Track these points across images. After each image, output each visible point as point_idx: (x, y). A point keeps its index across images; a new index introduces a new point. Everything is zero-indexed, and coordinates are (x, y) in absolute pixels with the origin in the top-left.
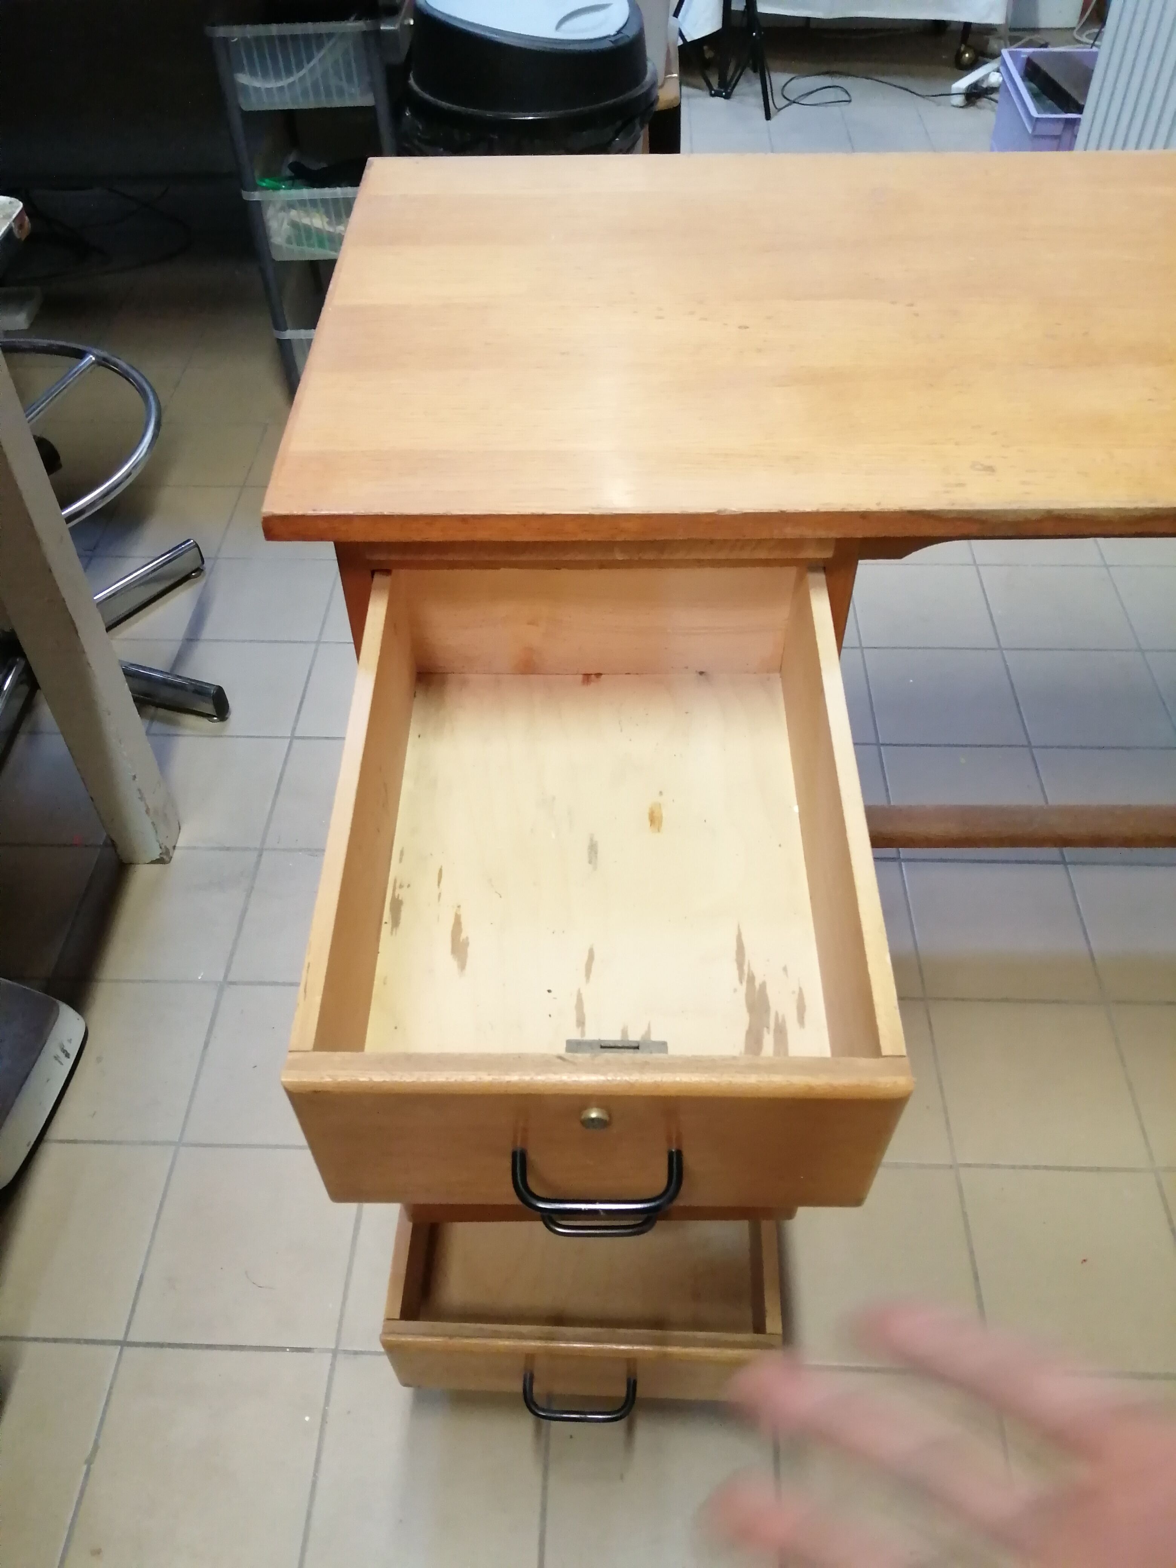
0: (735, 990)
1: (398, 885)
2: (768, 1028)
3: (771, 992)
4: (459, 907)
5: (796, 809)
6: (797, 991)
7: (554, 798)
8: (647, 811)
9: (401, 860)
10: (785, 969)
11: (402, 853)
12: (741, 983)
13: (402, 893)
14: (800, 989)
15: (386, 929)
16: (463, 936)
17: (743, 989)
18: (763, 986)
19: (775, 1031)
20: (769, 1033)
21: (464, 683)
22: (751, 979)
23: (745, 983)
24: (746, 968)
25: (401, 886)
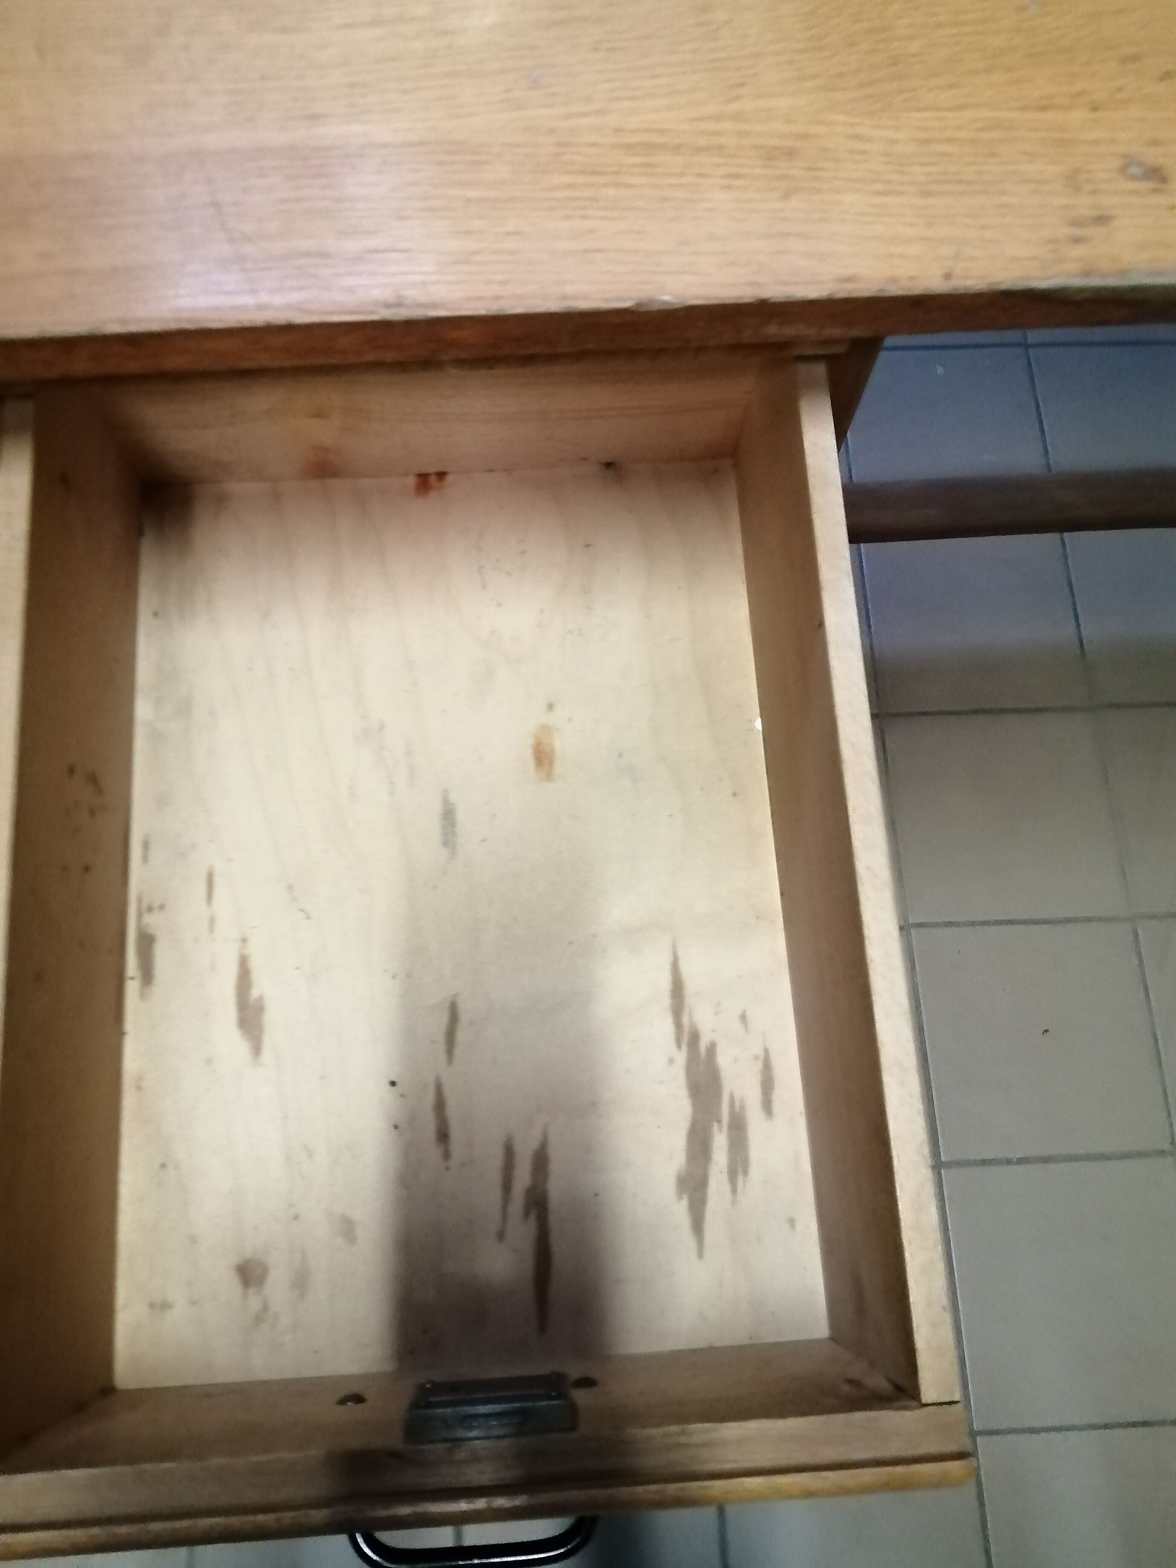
0: (671, 1061)
1: (145, 905)
2: (719, 1122)
3: (723, 1060)
4: (244, 940)
5: (758, 724)
6: (761, 1053)
7: (382, 727)
8: (530, 741)
9: (145, 859)
10: (743, 1018)
11: (146, 846)
12: (679, 1046)
13: (150, 920)
14: (766, 1051)
15: (132, 988)
16: (255, 993)
17: (681, 1057)
18: (712, 1049)
19: (731, 1127)
20: (720, 1131)
21: (221, 501)
22: (694, 1039)
23: (685, 1049)
24: (685, 1020)
25: (150, 909)
